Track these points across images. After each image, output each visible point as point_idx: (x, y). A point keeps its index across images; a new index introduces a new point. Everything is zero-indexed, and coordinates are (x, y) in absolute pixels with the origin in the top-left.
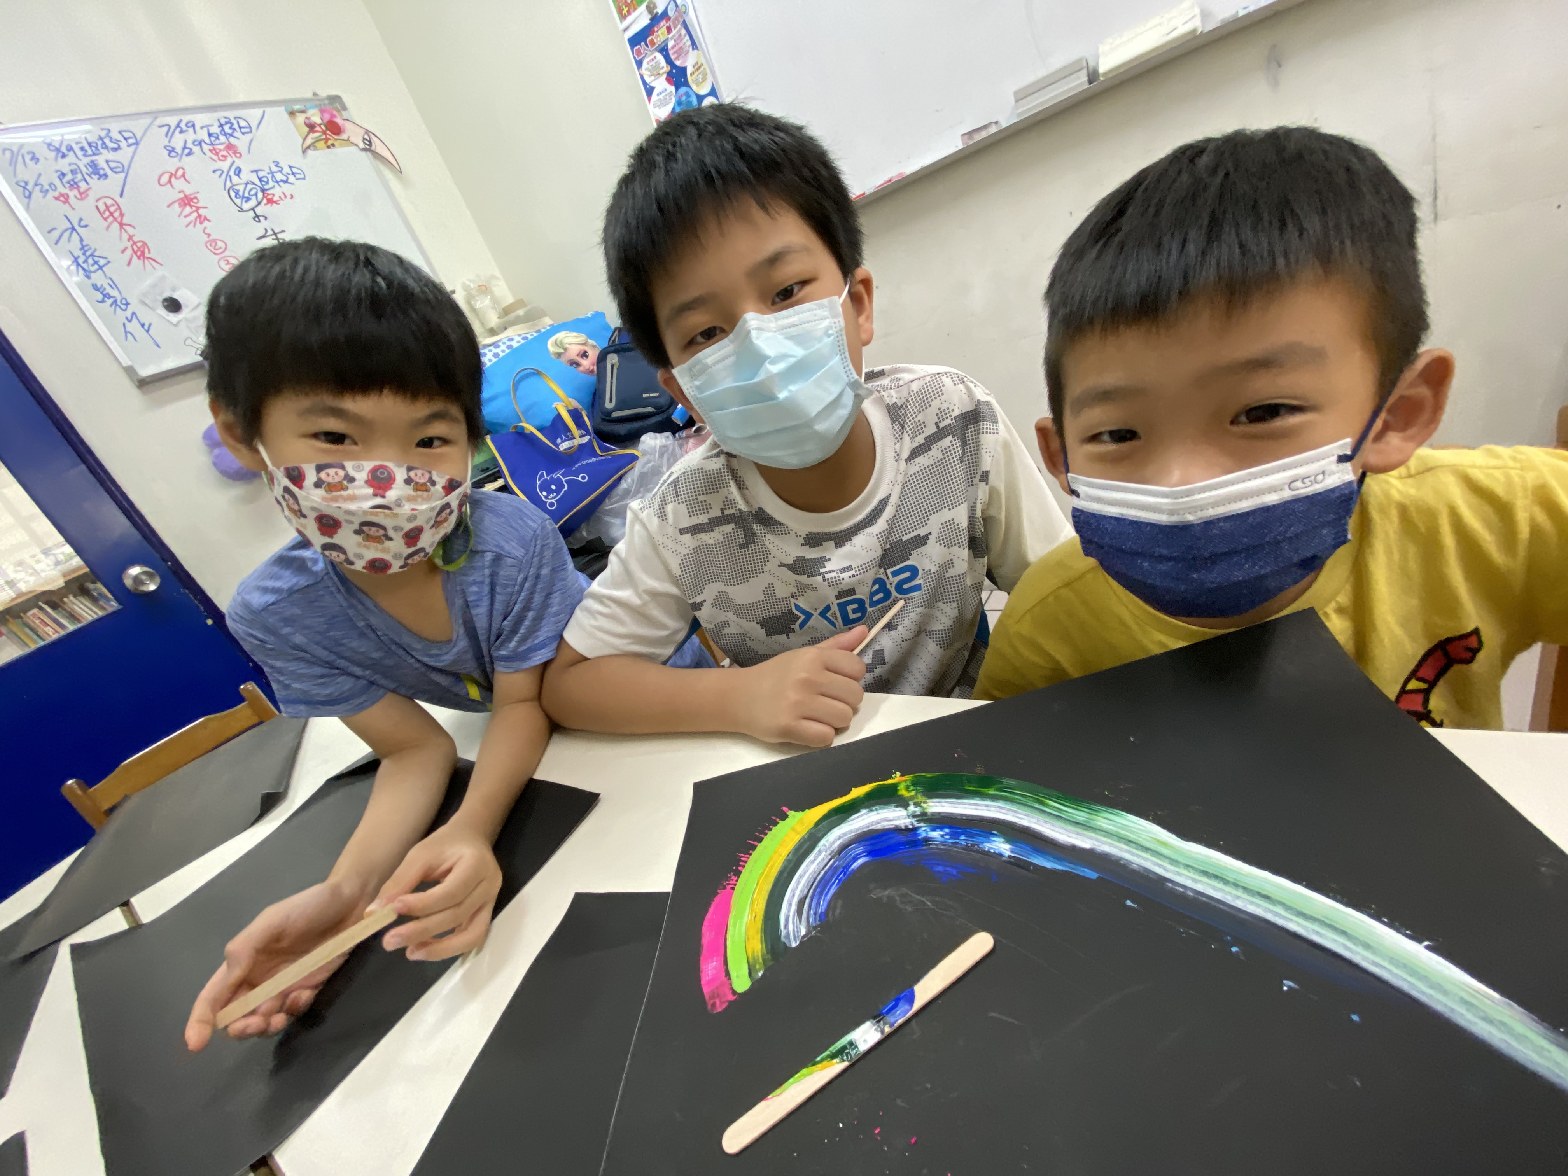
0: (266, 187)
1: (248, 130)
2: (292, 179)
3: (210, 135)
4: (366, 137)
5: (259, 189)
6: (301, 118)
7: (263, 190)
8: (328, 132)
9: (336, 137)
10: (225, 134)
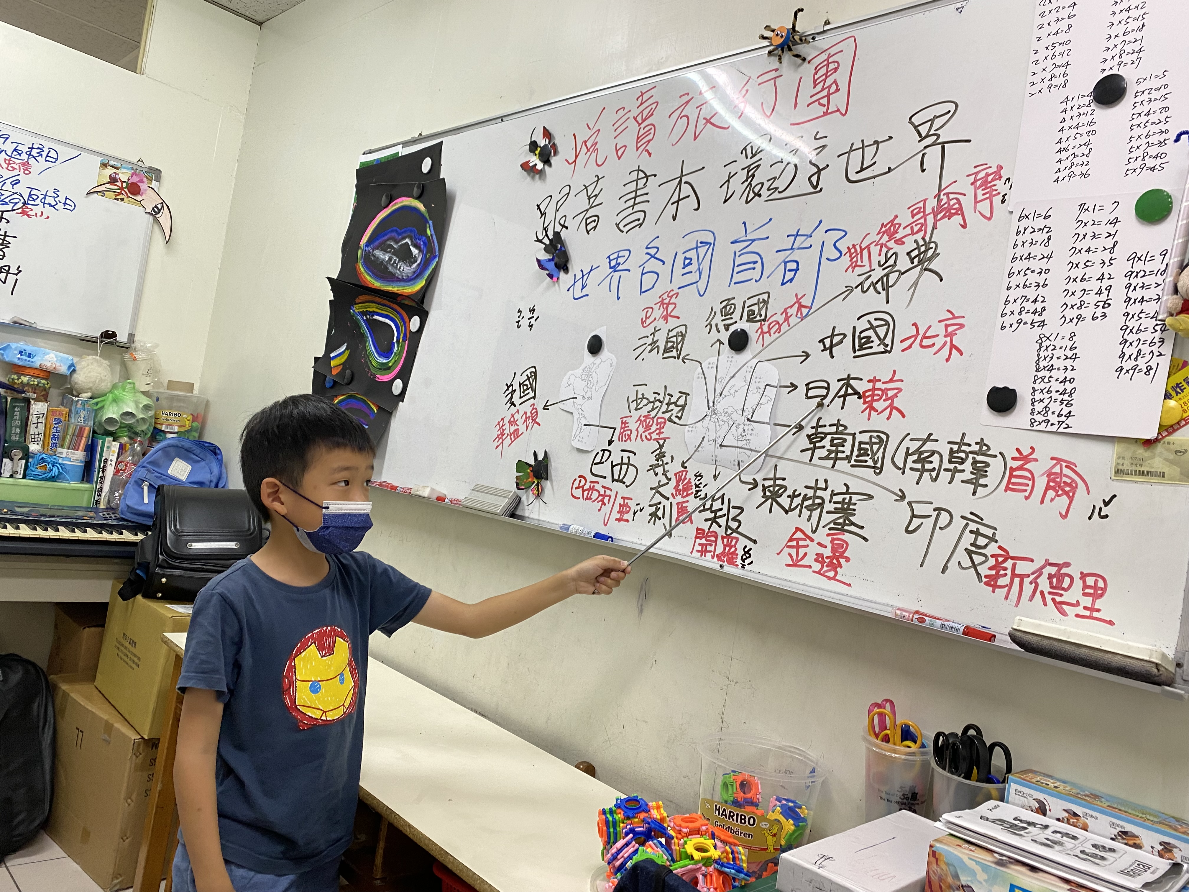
0: (29, 202)
1: (54, 160)
2: (60, 206)
3: (15, 150)
4: (159, 206)
5: (22, 201)
6: (110, 171)
7: (25, 203)
8: (126, 190)
9: (130, 195)
10: (29, 155)
